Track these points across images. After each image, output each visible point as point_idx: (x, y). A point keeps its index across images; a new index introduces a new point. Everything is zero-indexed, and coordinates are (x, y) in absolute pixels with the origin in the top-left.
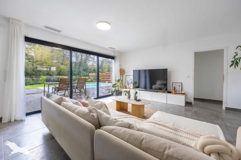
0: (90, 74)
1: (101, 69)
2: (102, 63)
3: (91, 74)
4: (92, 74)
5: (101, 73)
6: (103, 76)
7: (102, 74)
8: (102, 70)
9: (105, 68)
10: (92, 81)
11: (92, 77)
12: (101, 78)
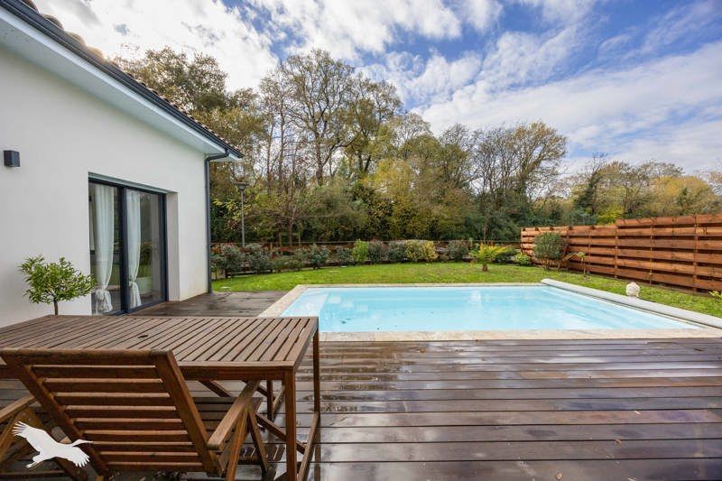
0: (523, 233)
1: (589, 209)
2: (591, 185)
3: (530, 231)
4: (537, 233)
5: (587, 227)
6: (595, 242)
7: (593, 233)
8: (593, 212)
9: (606, 204)
10: (532, 264)
11: (532, 246)
12: (586, 249)
